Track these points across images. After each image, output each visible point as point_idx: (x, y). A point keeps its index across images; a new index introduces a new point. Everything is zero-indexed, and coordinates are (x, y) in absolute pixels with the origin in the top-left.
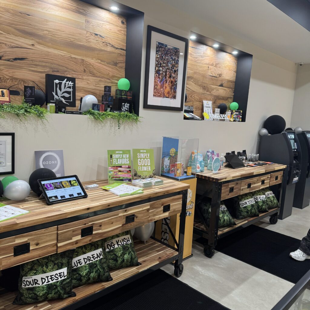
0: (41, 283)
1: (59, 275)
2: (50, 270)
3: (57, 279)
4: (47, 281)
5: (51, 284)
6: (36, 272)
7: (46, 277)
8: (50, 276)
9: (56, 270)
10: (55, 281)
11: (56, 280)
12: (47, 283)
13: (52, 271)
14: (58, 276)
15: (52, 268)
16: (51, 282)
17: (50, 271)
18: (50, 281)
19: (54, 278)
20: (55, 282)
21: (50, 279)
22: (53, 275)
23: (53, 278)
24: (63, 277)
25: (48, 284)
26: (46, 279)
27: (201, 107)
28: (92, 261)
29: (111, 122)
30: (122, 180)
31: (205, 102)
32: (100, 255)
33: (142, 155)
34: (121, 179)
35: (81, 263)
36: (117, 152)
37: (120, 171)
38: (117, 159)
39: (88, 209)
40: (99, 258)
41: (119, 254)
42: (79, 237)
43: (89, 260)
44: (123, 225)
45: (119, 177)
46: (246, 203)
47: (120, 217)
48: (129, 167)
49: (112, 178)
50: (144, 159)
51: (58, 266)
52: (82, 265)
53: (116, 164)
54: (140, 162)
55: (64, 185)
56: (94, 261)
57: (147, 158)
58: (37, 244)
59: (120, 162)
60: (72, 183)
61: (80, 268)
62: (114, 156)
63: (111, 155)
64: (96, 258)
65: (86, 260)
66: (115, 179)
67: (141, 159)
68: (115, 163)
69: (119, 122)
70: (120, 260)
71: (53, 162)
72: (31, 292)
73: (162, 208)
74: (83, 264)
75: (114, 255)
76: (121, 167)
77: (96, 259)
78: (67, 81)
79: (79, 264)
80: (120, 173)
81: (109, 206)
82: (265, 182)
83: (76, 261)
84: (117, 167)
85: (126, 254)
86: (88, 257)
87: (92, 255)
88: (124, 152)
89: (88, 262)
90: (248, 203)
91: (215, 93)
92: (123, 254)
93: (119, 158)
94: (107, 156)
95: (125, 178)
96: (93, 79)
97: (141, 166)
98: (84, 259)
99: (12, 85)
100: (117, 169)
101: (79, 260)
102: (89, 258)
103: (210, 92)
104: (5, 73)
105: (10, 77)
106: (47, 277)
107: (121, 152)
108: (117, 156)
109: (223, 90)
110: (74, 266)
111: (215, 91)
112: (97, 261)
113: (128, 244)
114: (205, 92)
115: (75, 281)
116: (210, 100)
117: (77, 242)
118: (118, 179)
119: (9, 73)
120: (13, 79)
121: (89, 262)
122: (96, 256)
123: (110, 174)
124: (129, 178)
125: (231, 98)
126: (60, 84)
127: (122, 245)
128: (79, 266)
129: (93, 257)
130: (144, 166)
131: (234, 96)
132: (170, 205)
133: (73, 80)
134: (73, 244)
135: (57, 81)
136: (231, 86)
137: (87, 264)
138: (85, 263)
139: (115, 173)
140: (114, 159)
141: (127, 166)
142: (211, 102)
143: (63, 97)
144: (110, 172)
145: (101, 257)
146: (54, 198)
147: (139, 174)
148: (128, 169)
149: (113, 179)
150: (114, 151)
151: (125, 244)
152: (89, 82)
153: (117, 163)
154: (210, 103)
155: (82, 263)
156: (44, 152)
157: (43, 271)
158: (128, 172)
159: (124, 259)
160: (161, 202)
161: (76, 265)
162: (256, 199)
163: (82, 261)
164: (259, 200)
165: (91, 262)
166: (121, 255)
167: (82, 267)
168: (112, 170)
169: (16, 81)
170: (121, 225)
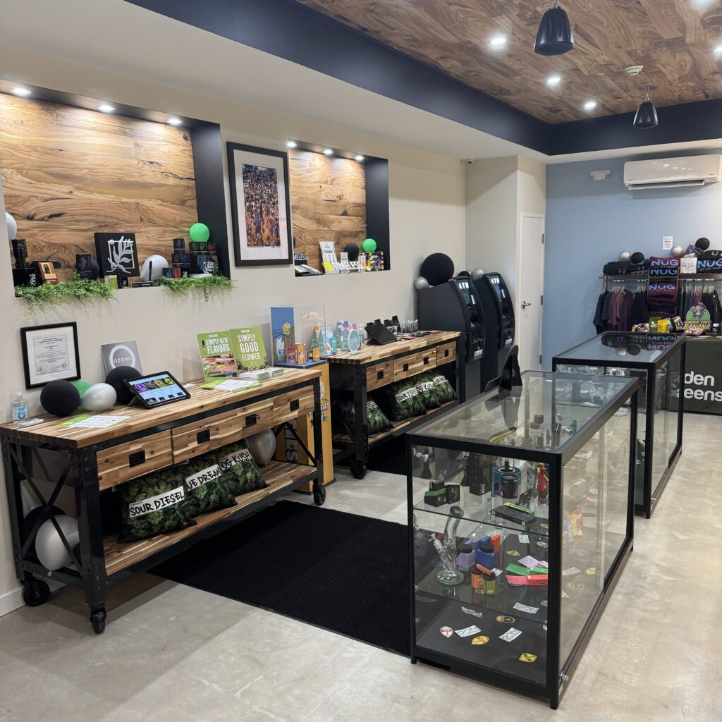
0: (155, 508)
4: (162, 504)
10: (171, 503)
16: (167, 505)
17: (164, 492)
26: (161, 501)
27: (317, 252)
29: (194, 293)
30: (224, 376)
31: (323, 244)
33: (245, 338)
34: (222, 374)
36: (211, 336)
37: (218, 363)
38: (212, 346)
40: (217, 476)
42: (195, 444)
43: (206, 479)
44: (243, 428)
45: (219, 372)
46: (405, 395)
47: (238, 417)
48: (231, 357)
49: (210, 374)
50: (248, 342)
51: (172, 484)
52: (197, 486)
55: (158, 385)
59: (216, 351)
65: (201, 479)
66: (213, 375)
67: (244, 343)
68: (211, 351)
69: (205, 291)
70: (242, 481)
71: (126, 359)
72: (143, 521)
73: (288, 405)
74: (199, 484)
76: (219, 357)
77: (214, 477)
78: (124, 240)
79: (193, 485)
80: (219, 366)
81: (224, 402)
82: (429, 360)
84: (214, 357)
86: (203, 476)
87: (208, 473)
88: (221, 335)
89: (204, 482)
90: (407, 395)
91: (336, 227)
93: (215, 344)
94: (197, 344)
95: (227, 372)
97: (246, 353)
98: (199, 478)
100: (214, 360)
101: (192, 481)
103: (329, 227)
104: (40, 238)
105: (47, 243)
106: (162, 499)
107: (216, 335)
108: (211, 342)
109: (349, 221)
111: (336, 224)
114: (321, 228)
115: (192, 507)
116: (330, 240)
117: (193, 450)
118: (218, 374)
119: (45, 238)
120: (51, 245)
122: (213, 474)
123: (205, 369)
124: (233, 372)
125: (362, 232)
126: (116, 244)
128: (194, 487)
129: (210, 475)
130: (250, 353)
131: (367, 228)
132: (298, 400)
133: (131, 236)
134: (190, 453)
135: (111, 242)
136: (361, 213)
141: (228, 355)
142: (333, 243)
143: (122, 263)
144: (205, 365)
145: (220, 475)
146: (151, 401)
147: (244, 365)
148: (230, 359)
149: (211, 375)
150: (206, 335)
152: (149, 235)
153: (213, 351)
154: (331, 244)
156: (113, 346)
157: (155, 492)
158: (230, 363)
160: (286, 397)
162: (420, 389)
163: (197, 481)
164: (424, 389)
165: (208, 481)
167: (197, 488)
168: (207, 362)
169: (54, 249)
170: (241, 429)
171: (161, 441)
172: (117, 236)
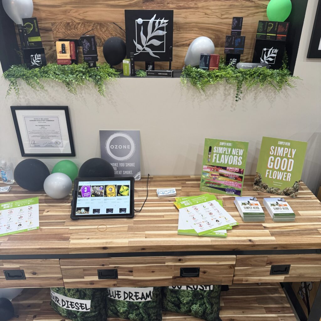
1: (80, 305)
2: (71, 295)
3: (78, 308)
4: (66, 305)
5: (71, 311)
6: (58, 290)
7: (66, 301)
8: (70, 302)
9: (77, 298)
10: (74, 309)
11: (76, 308)
12: (67, 307)
13: (73, 298)
14: (78, 306)
15: (73, 294)
16: (71, 309)
17: (71, 297)
18: (69, 307)
19: (75, 306)
20: (76, 311)
21: (70, 305)
22: (74, 303)
23: (73, 305)
24: (85, 309)
25: (68, 310)
26: (66, 302)
28: (134, 300)
30: (224, 190)
32: (147, 296)
34: (222, 187)
35: (119, 296)
36: (222, 144)
37: (222, 175)
38: (220, 155)
39: (105, 248)
41: (185, 300)
43: (130, 297)
45: (219, 185)
48: (240, 172)
49: (207, 183)
52: (120, 299)
53: (218, 162)
54: (272, 163)
56: (136, 301)
57: (289, 156)
58: (34, 274)
59: (224, 161)
60: (121, 190)
61: (117, 302)
62: (215, 149)
63: (210, 148)
64: (139, 298)
65: (126, 295)
66: (211, 185)
74: (122, 299)
75: (176, 299)
76: (225, 168)
77: (139, 300)
78: (156, 18)
79: (117, 296)
80: (221, 178)
83: (115, 291)
84: (218, 167)
85: (196, 304)
87: (136, 293)
88: (235, 145)
89: (128, 299)
92: (192, 303)
93: (224, 154)
95: (229, 188)
96: (216, 5)
99: (85, 31)
100: (217, 171)
101: (118, 292)
102: (131, 295)
105: (81, 20)
106: (68, 302)
107: (230, 144)
108: (221, 150)
110: (112, 296)
112: (140, 302)
113: (205, 291)
118: (216, 186)
119: (79, 14)
120: (85, 22)
121: (130, 299)
123: (204, 176)
124: (237, 189)
126: (145, 24)
127: (193, 289)
128: (117, 298)
129: (136, 296)
135: (140, 21)
137: (127, 301)
138: (125, 299)
139: (214, 176)
140: (215, 154)
141: (237, 169)
144: (205, 173)
145: (149, 299)
146: (83, 210)
149: (208, 185)
150: (217, 142)
151: (200, 289)
152: (208, 12)
153: (219, 160)
155: (121, 297)
158: (236, 179)
159: (190, 309)
161: (114, 296)
163: (122, 294)
165: (131, 300)
166: (187, 303)
167: (119, 301)
168: (208, 170)
169: (89, 26)
171: (45, 267)
172: (147, 15)
